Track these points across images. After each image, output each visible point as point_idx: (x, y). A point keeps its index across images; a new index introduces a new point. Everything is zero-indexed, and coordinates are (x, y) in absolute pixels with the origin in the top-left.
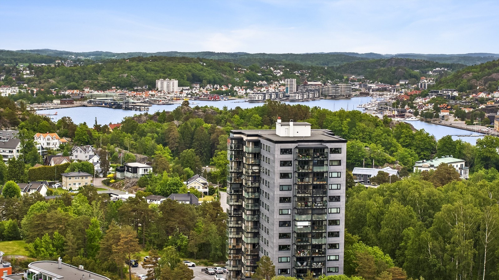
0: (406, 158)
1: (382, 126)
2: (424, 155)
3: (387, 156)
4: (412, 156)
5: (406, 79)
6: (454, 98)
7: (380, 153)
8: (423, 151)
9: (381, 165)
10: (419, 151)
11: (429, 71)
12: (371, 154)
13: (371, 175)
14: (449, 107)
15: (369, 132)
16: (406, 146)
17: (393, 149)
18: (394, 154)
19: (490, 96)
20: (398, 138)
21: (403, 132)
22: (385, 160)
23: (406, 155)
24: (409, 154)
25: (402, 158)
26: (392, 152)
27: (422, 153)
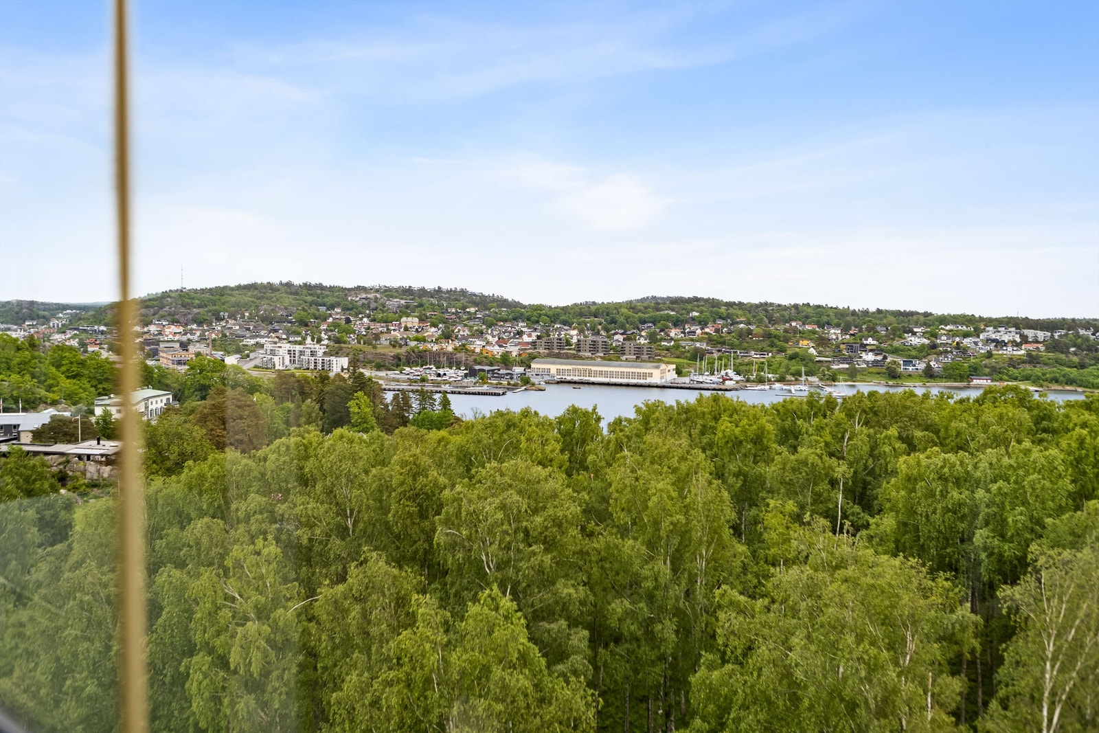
0: (77, 394)
1: (27, 349)
2: (104, 389)
3: (42, 392)
4: (85, 390)
5: (33, 319)
6: (102, 333)
7: (30, 389)
8: (100, 383)
9: (33, 408)
10: (94, 383)
11: (58, 313)
12: (12, 391)
13: (19, 425)
14: (97, 342)
15: (7, 358)
16: (74, 377)
17: (50, 382)
18: (55, 389)
19: (146, 330)
20: (58, 366)
21: (65, 357)
22: (40, 398)
23: (76, 389)
24: (80, 387)
25: (69, 395)
26: (50, 388)
27: (100, 386)
